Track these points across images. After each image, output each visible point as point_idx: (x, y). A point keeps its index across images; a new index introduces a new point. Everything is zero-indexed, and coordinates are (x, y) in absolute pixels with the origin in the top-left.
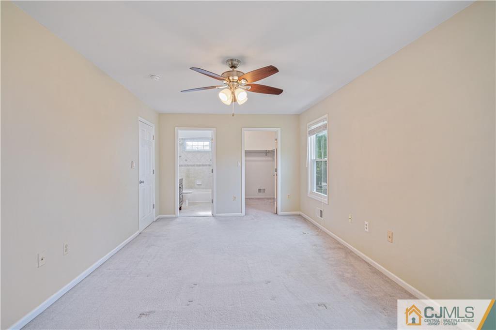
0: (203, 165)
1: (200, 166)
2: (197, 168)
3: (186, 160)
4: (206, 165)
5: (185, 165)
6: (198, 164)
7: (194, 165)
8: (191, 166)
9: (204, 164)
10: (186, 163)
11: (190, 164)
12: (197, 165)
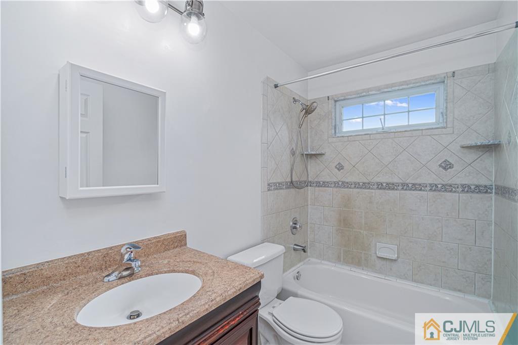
0: (405, 186)
1: (390, 186)
2: (377, 194)
3: (340, 167)
4: (416, 187)
5: (336, 185)
6: (384, 179)
7: (366, 186)
8: (357, 185)
9: (410, 181)
10: (339, 176)
11: (349, 179)
12: (380, 186)
